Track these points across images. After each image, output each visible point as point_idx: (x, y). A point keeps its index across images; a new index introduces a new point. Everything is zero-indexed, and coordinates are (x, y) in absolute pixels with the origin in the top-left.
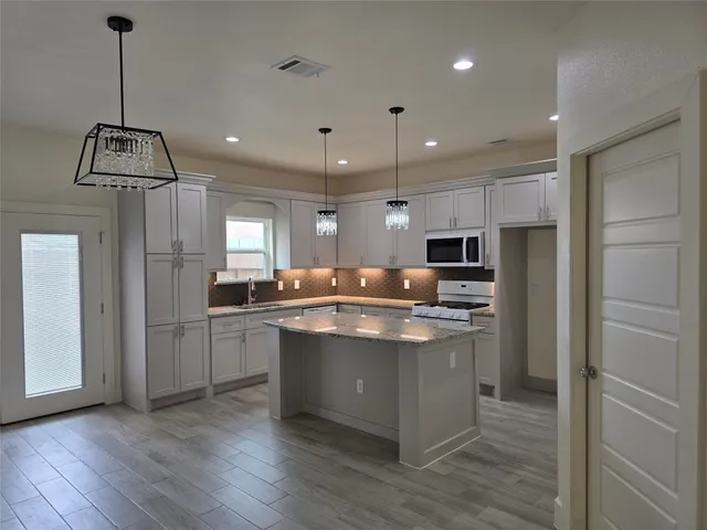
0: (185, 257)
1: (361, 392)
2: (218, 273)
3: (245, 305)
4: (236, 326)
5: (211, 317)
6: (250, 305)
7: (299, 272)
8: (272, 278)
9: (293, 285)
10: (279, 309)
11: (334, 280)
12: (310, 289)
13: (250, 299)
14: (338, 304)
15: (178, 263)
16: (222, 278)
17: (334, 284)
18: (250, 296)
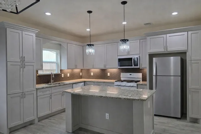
0: (26, 64)
1: (108, 118)
2: (39, 71)
3: (49, 84)
4: (48, 92)
5: (37, 89)
6: (52, 83)
7: (70, 71)
8: (59, 73)
9: (67, 75)
10: (64, 85)
11: (81, 73)
12: (73, 76)
13: (52, 81)
14: (85, 82)
15: (23, 66)
16: (40, 73)
17: (81, 75)
18: (51, 80)
